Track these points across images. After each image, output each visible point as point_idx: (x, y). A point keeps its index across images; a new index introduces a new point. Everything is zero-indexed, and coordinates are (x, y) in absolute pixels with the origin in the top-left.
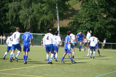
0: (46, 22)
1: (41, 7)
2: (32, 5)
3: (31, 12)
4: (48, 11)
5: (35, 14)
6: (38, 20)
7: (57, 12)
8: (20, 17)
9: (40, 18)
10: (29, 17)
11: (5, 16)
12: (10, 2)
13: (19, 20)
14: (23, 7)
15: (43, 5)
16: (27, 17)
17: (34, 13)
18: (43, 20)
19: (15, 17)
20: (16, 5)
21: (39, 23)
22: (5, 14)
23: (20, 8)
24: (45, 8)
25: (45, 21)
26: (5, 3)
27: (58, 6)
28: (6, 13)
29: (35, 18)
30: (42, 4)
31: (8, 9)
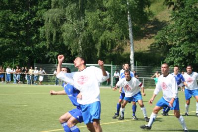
0: (110, 45)
1: (101, 18)
2: (86, 13)
3: (83, 27)
4: (114, 23)
5: (91, 29)
6: (96, 41)
7: (130, 26)
8: (64, 34)
9: (99, 37)
10: (79, 35)
11: (38, 33)
12: (45, 8)
13: (62, 40)
14: (69, 18)
15: (105, 13)
16: (76, 36)
17: (88, 29)
18: (105, 41)
19: (54, 35)
20: (56, 15)
21: (98, 46)
22: (37, 31)
23: (63, 20)
24: (107, 19)
25: (109, 42)
26: (37, 10)
27: (132, 15)
28: (39, 28)
29: (90, 36)
30: (103, 11)
31: (43, 21)
